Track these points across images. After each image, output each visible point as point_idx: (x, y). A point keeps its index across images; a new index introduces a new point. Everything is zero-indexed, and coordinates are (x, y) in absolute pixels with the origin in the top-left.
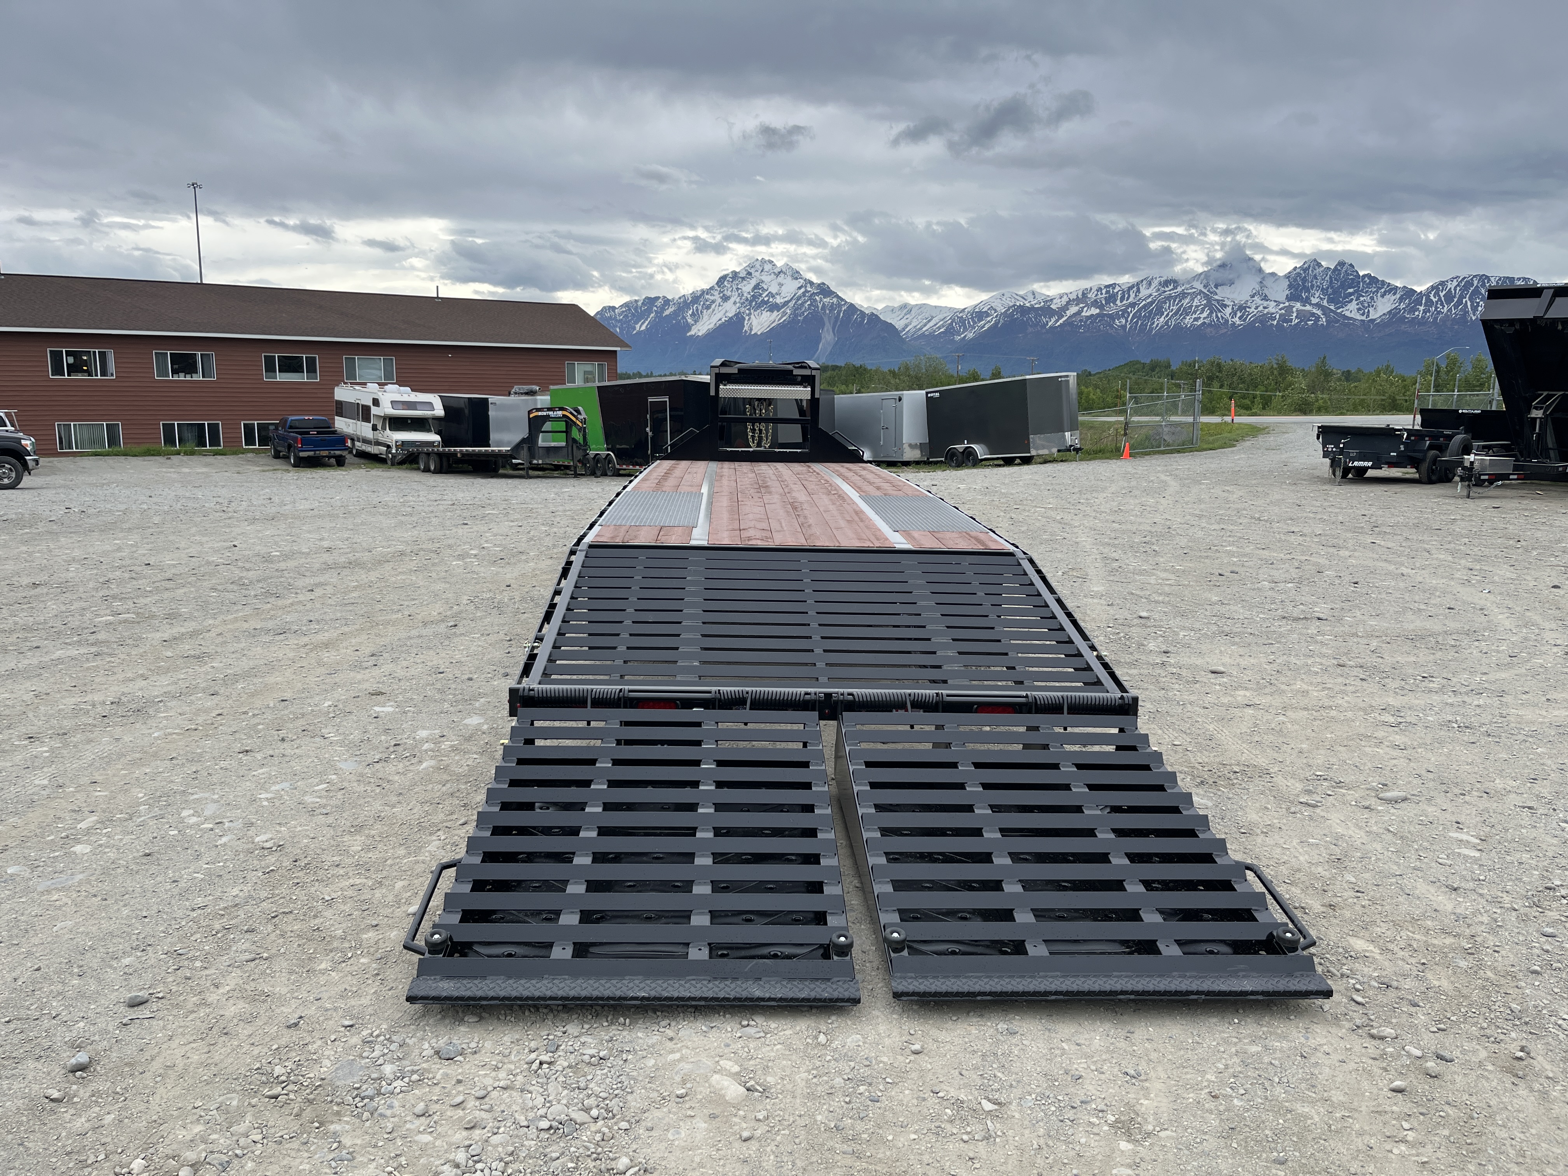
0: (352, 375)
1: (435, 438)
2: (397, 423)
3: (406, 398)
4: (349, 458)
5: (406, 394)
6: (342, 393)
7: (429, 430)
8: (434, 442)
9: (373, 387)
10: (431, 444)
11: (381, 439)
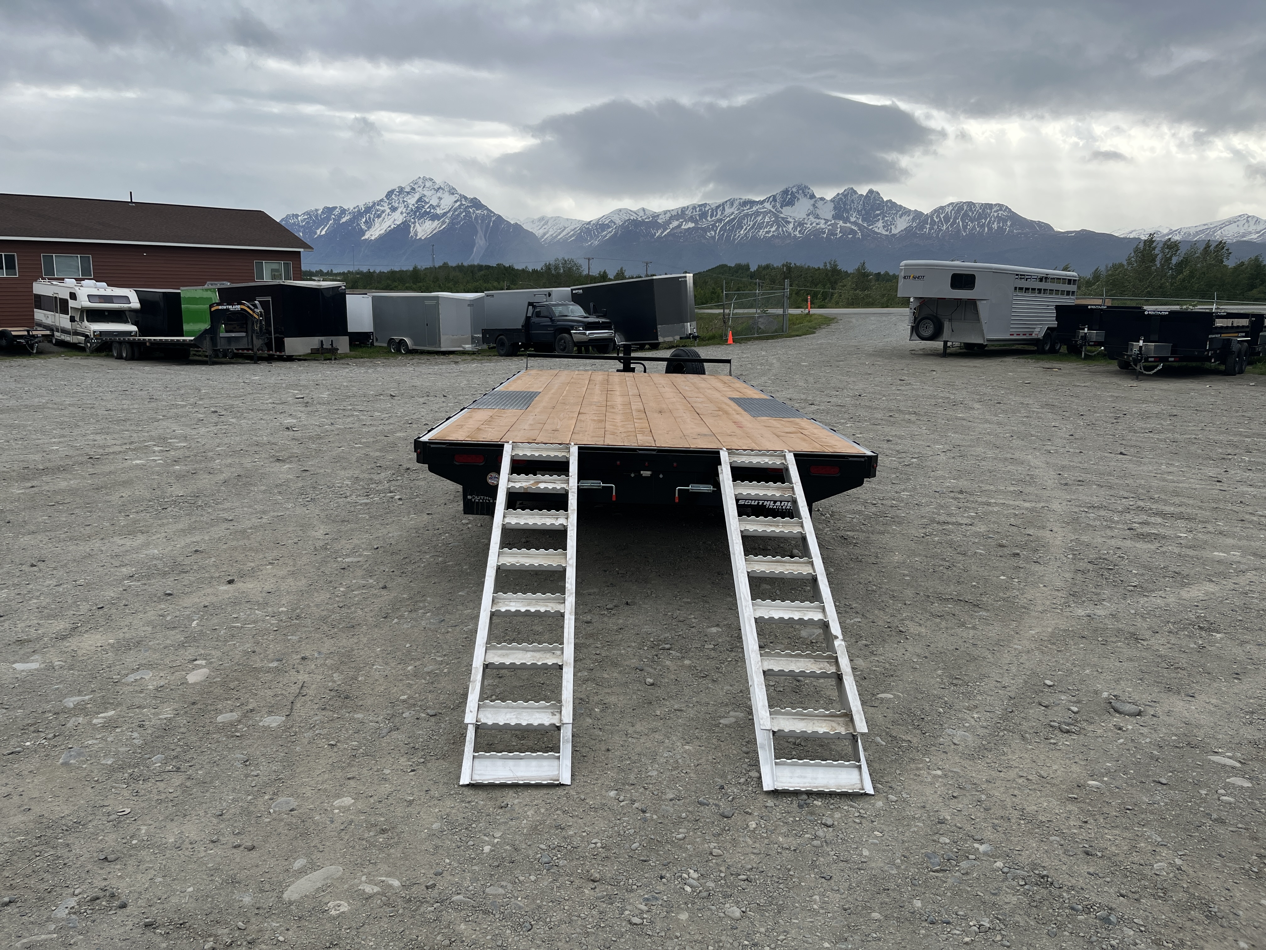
0: (50, 271)
1: (134, 328)
2: (95, 315)
3: (102, 292)
5: (103, 289)
6: (41, 288)
7: (126, 322)
8: (131, 332)
9: (70, 282)
10: (129, 333)
11: (79, 329)
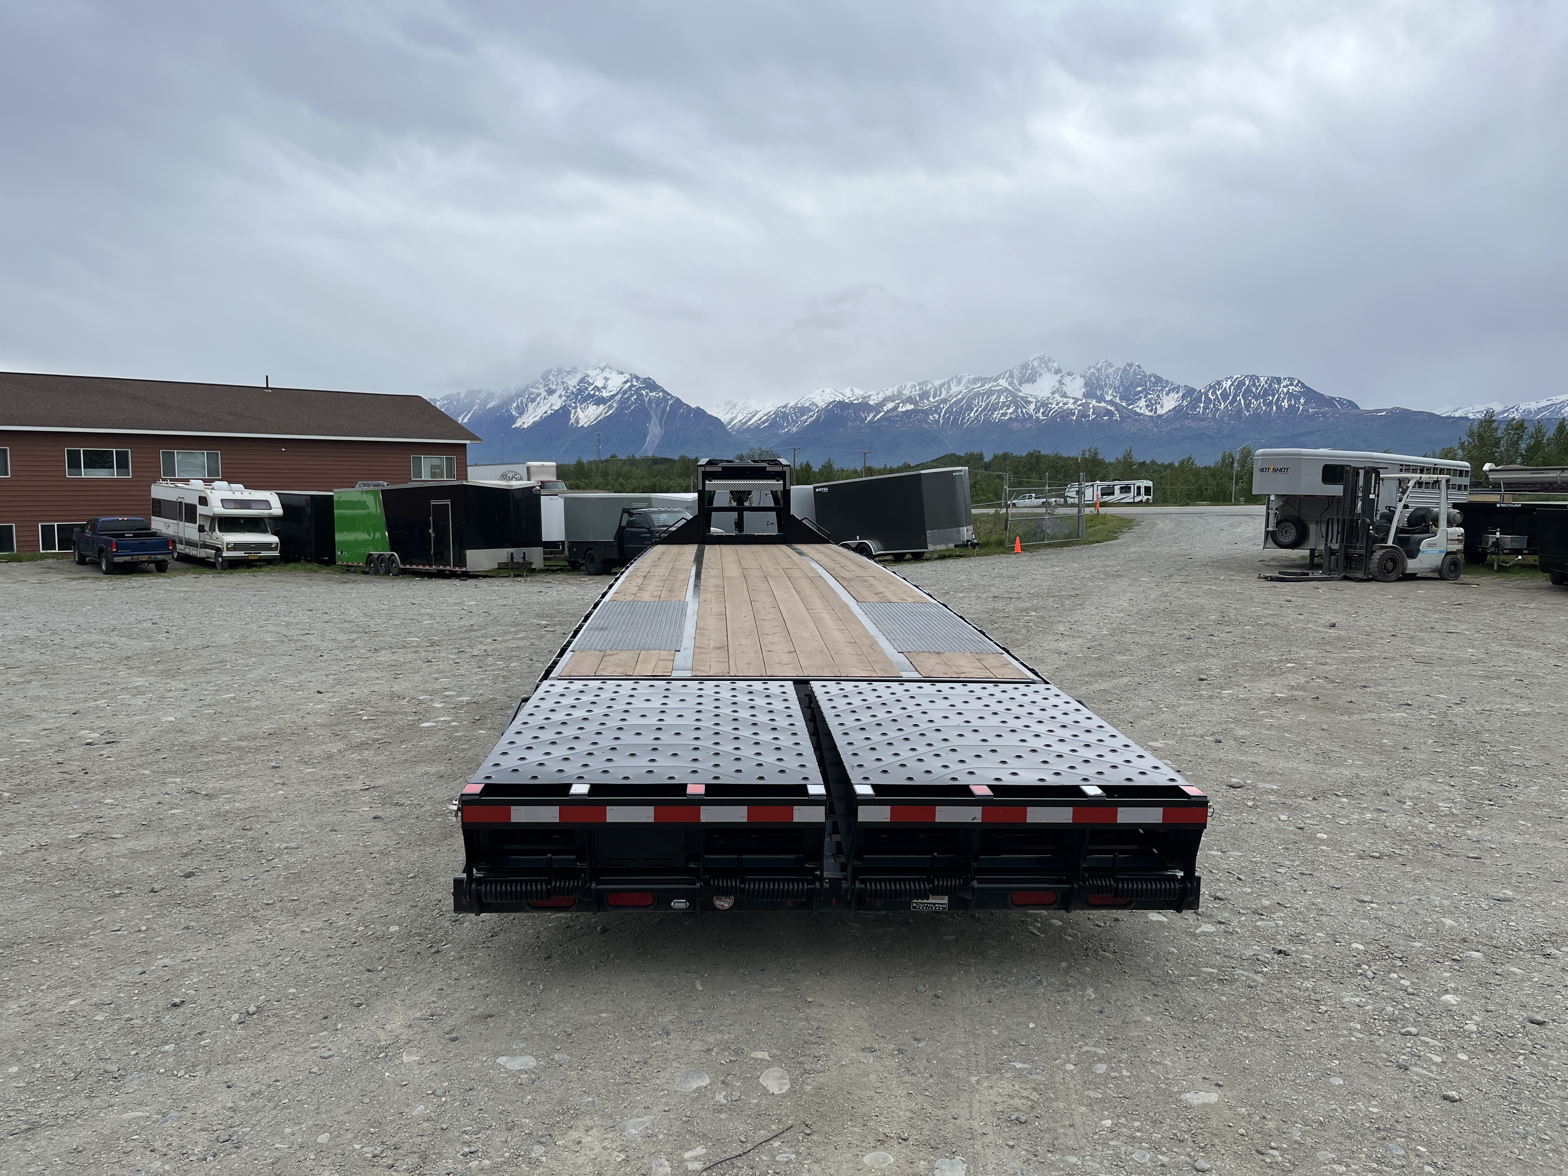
0: (169, 471)
1: (274, 539)
2: (229, 524)
3: (238, 496)
4: (172, 564)
5: (239, 492)
6: (161, 491)
7: (265, 531)
8: (271, 544)
9: (197, 484)
10: (267, 546)
11: (209, 541)
